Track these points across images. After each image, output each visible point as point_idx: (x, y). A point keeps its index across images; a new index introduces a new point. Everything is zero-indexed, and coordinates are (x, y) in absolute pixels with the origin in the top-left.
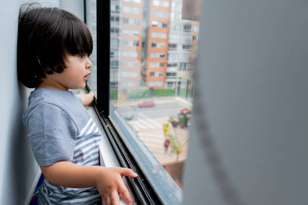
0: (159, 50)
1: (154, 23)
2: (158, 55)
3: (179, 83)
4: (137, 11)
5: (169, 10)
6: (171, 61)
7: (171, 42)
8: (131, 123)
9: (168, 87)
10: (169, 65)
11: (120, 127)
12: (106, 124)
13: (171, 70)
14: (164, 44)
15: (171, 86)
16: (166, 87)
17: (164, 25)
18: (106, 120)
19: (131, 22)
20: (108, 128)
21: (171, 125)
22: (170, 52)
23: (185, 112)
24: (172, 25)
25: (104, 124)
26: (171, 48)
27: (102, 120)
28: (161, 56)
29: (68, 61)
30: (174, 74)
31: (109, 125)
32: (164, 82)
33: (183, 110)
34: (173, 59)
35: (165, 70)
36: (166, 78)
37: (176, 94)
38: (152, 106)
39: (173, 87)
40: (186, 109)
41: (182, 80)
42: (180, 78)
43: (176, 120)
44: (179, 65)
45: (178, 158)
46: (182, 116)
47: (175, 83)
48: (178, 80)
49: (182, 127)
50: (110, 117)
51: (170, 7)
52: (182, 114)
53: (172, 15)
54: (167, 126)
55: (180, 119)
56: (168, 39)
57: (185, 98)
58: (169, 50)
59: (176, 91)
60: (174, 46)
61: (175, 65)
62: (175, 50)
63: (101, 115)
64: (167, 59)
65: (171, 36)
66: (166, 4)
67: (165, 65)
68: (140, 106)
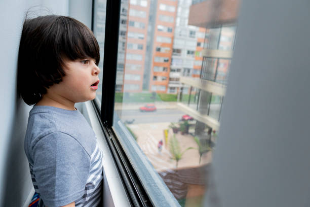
0: (163, 55)
1: (160, 27)
2: (162, 60)
3: (182, 89)
4: (143, 15)
5: (175, 15)
6: (174, 66)
7: (176, 47)
8: (132, 127)
9: (171, 92)
10: (173, 70)
11: (123, 139)
12: (109, 135)
13: (174, 75)
14: (169, 49)
15: (174, 92)
16: (168, 92)
17: (170, 30)
18: (109, 130)
19: (137, 25)
20: (111, 140)
21: (171, 131)
22: (174, 57)
23: (187, 118)
24: (177, 31)
25: (107, 135)
26: (175, 53)
27: (105, 131)
28: (165, 61)
29: (68, 68)
30: (177, 80)
31: (112, 137)
32: (167, 87)
33: (184, 116)
34: (177, 64)
35: (169, 75)
36: (169, 83)
37: (178, 99)
38: (153, 110)
39: (176, 92)
40: (188, 116)
41: (185, 86)
42: (183, 84)
43: (177, 126)
44: (182, 71)
45: (177, 165)
46: (183, 123)
47: (178, 88)
48: (181, 86)
49: (183, 134)
50: (113, 128)
51: (176, 12)
52: (183, 120)
53: (178, 20)
54: (168, 131)
55: (181, 125)
56: (172, 44)
57: (187, 105)
58: (172, 55)
59: (179, 96)
60: (178, 51)
61: (178, 70)
62: (180, 55)
63: (104, 125)
64: (171, 64)
65: (176, 41)
66: (172, 9)
67: (169, 70)
68: (142, 110)
